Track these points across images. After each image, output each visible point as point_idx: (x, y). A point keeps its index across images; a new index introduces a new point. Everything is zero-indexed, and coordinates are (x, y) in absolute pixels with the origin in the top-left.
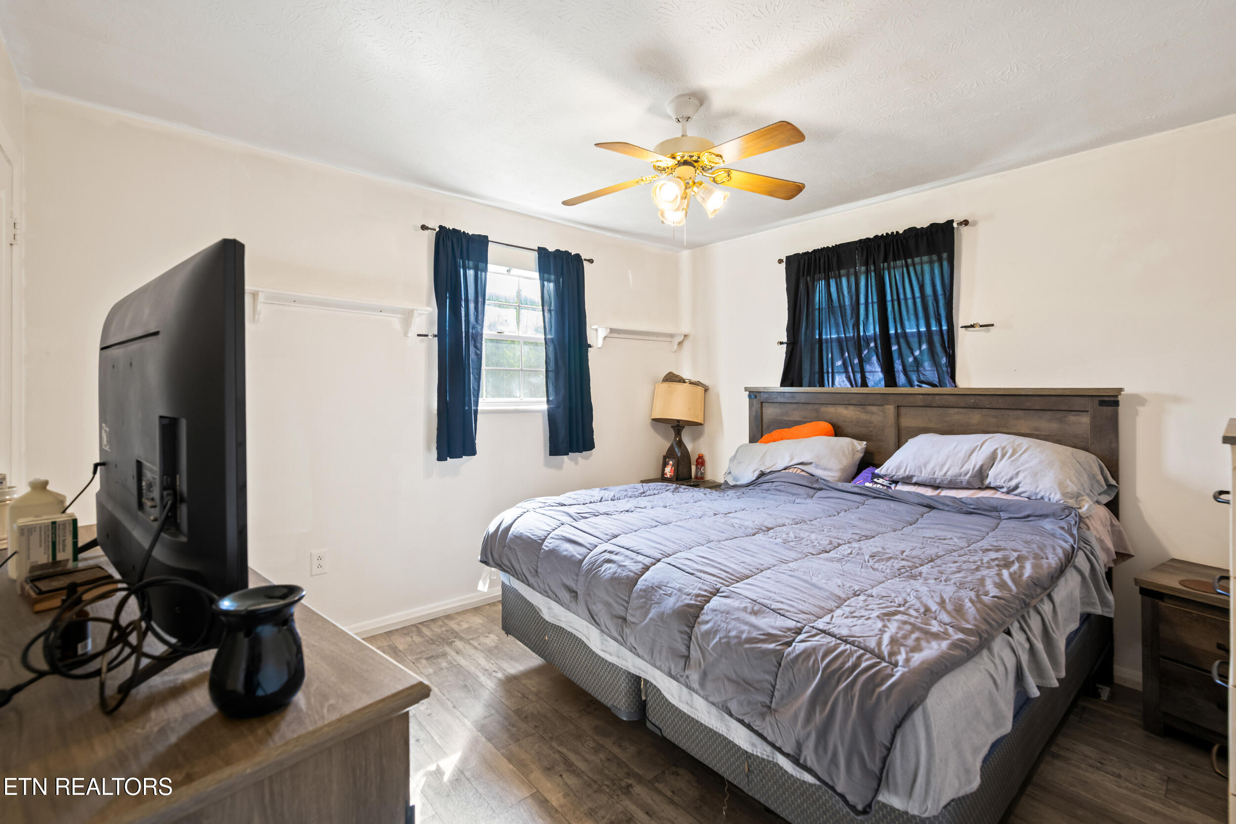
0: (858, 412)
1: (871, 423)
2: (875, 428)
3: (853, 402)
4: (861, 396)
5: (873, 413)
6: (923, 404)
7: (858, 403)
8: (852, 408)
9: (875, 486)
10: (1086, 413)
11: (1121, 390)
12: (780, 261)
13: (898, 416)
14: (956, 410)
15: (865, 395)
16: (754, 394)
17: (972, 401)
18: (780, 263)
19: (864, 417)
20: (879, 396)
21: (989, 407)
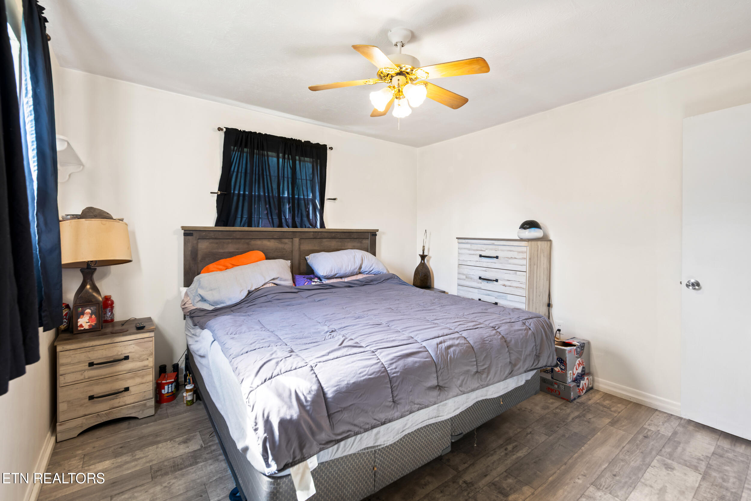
0: (277, 243)
1: (284, 249)
2: (287, 252)
3: (275, 237)
4: (281, 233)
5: (286, 243)
6: (313, 237)
7: (278, 238)
8: (273, 240)
9: (317, 283)
10: (367, 239)
11: (378, 230)
12: (220, 129)
13: (300, 244)
14: (326, 240)
15: (282, 233)
16: (188, 232)
17: (334, 235)
18: (219, 130)
19: (280, 246)
20: (291, 233)
21: (339, 237)
